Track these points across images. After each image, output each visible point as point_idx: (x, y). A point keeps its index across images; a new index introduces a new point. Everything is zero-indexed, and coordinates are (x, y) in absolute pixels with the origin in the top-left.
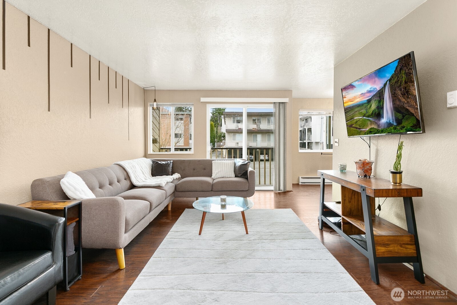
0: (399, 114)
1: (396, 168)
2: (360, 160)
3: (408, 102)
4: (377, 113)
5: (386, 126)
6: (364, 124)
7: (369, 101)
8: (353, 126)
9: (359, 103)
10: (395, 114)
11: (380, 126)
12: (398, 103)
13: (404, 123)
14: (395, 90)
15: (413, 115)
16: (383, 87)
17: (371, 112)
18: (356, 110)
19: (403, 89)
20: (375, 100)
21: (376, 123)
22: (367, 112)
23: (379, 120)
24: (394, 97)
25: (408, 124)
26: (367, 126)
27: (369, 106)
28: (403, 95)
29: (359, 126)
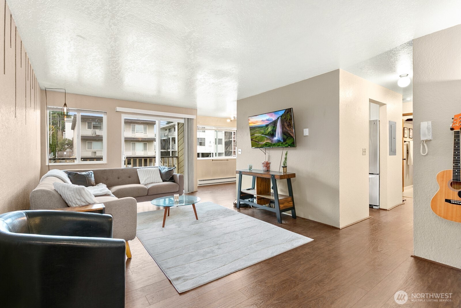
0: (285, 136)
1: (284, 165)
2: (265, 162)
3: (290, 130)
4: (272, 133)
5: (277, 142)
6: (262, 139)
7: (267, 126)
8: (253, 140)
9: (259, 125)
10: (283, 135)
11: (273, 141)
12: (285, 130)
13: (288, 141)
14: (284, 122)
15: (292, 137)
16: (277, 120)
17: (268, 133)
18: (257, 130)
19: (288, 123)
20: (271, 126)
21: (270, 139)
22: (265, 132)
23: (273, 138)
24: (283, 126)
25: (289, 142)
26: (264, 141)
27: (267, 129)
28: (288, 126)
29: (258, 140)
